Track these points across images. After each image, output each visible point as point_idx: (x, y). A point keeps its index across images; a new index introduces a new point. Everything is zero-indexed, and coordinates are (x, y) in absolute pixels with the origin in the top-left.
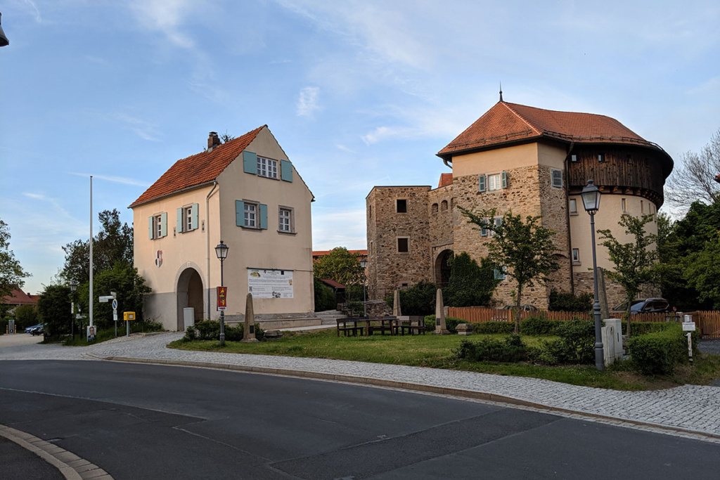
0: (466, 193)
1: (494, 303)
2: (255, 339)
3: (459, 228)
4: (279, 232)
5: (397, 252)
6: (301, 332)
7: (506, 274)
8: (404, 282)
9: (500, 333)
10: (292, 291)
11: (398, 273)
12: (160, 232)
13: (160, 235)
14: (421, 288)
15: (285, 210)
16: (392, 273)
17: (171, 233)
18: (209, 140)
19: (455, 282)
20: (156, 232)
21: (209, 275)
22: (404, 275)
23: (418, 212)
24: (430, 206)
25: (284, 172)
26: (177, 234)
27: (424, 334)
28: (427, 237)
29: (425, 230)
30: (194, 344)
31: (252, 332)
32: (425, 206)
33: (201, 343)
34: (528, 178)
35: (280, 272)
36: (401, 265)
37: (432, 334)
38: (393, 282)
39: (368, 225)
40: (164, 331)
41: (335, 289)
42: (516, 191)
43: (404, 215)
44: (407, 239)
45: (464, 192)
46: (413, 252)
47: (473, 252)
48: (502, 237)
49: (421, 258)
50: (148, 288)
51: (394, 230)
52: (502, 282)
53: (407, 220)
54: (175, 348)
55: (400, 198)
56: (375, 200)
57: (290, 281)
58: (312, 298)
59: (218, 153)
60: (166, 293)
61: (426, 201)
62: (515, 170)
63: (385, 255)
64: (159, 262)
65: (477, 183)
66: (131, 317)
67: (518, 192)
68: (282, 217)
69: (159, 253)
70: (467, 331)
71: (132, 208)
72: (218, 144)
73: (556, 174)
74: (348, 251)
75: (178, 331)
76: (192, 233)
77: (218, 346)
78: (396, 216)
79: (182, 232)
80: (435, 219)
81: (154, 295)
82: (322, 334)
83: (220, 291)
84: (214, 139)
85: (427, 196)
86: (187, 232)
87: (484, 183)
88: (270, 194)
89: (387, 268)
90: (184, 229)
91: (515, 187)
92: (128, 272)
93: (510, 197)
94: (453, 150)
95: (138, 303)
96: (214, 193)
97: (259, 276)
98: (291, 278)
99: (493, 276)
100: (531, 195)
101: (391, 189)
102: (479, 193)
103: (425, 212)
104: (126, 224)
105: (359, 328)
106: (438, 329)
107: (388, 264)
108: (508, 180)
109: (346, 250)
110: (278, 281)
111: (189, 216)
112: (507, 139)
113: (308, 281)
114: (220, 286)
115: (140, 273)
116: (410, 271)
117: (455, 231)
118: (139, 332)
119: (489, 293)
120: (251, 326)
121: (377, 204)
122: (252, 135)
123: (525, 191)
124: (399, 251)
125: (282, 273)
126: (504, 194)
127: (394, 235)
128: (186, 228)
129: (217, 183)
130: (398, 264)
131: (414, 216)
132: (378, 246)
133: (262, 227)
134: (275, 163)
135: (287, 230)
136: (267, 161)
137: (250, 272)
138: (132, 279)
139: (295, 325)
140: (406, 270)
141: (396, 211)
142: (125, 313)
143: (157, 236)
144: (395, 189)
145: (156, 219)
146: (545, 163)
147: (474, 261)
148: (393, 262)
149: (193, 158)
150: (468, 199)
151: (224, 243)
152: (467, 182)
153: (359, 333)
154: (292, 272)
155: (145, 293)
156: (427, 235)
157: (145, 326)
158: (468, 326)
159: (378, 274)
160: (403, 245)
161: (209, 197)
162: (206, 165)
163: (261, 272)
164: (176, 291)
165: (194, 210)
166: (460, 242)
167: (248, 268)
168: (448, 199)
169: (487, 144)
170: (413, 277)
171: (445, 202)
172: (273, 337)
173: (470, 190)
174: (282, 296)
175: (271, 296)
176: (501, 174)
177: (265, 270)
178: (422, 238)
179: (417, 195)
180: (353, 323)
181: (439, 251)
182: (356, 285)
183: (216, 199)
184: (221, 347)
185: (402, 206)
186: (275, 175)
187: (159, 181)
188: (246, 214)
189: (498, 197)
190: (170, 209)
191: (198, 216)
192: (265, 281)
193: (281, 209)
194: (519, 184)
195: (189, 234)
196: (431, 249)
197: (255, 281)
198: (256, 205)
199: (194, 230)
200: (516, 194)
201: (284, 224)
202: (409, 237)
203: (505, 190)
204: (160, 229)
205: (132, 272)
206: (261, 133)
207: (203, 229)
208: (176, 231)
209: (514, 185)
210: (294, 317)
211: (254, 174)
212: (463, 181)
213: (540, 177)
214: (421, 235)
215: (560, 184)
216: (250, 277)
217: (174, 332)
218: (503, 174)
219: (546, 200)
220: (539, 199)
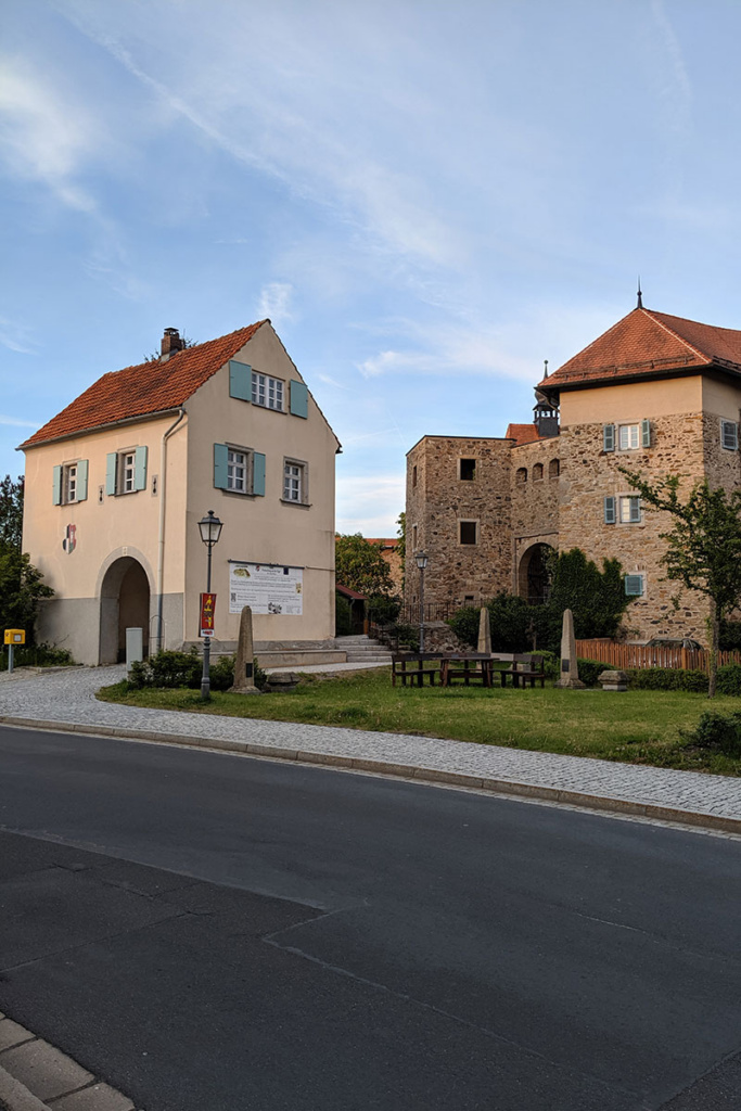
0: (581, 453)
1: (624, 633)
2: (254, 688)
3: (569, 508)
4: (283, 502)
5: (459, 544)
6: (325, 675)
7: (696, 588)
8: (469, 593)
9: (674, 688)
10: (300, 603)
11: (459, 577)
12: (73, 493)
13: (73, 498)
14: (504, 605)
15: (294, 466)
16: (449, 578)
17: (94, 495)
18: (163, 341)
19: (560, 596)
20: (66, 493)
21: (162, 570)
22: (469, 582)
23: (493, 480)
24: (514, 472)
25: (295, 402)
26: (105, 498)
27: (543, 686)
28: (507, 521)
29: (503, 509)
30: (147, 694)
31: (249, 675)
32: (504, 472)
33: (162, 694)
34: (685, 432)
35: (282, 570)
36: (464, 565)
37: (555, 686)
38: (450, 593)
39: (408, 498)
40: (73, 664)
41: (350, 601)
42: (664, 452)
43: (472, 485)
44: (475, 523)
45: (578, 450)
46: (485, 545)
47: (591, 548)
48: (691, 525)
49: (497, 555)
50: (48, 589)
51: (455, 508)
52: (638, 600)
53: (476, 492)
54: (114, 700)
55: (466, 457)
56: (425, 458)
57: (298, 586)
58: (331, 615)
59: (182, 363)
60: (78, 599)
61: (507, 464)
62: (664, 418)
63: (440, 548)
64: (69, 545)
65: (600, 436)
66: (18, 638)
67: (667, 455)
68: (287, 476)
69: (71, 529)
70: (620, 683)
71: (24, 450)
72: (180, 350)
73: (728, 428)
74: (365, 540)
75: (100, 665)
76: (134, 496)
77: (198, 701)
78: (459, 486)
79: (115, 495)
80: (521, 492)
81: (58, 601)
82: (361, 680)
83: (205, 602)
84: (173, 341)
85: (509, 455)
86: (123, 495)
87: (612, 437)
88: (269, 437)
89: (441, 568)
90: (119, 490)
91: (663, 446)
92: (12, 561)
93: (654, 461)
94: (563, 381)
95: (29, 613)
96: (178, 430)
97: (248, 575)
98: (300, 581)
99: (623, 588)
100: (689, 460)
101: (451, 441)
102: (603, 453)
103: (505, 482)
104: (8, 478)
105: (426, 672)
106: (566, 678)
107: (443, 564)
108: (652, 434)
109: (361, 537)
110: (279, 586)
111: (128, 467)
112: (653, 367)
113: (326, 585)
114: (206, 592)
115: (33, 562)
116: (478, 576)
117: (562, 514)
118: (29, 664)
119: (616, 616)
120: (248, 665)
121: (428, 465)
122: (244, 336)
123: (679, 453)
124: (462, 542)
125: (286, 572)
126: (645, 457)
127: (454, 515)
128: (123, 486)
129: (185, 413)
130: (459, 564)
131: (488, 487)
132: (428, 532)
133: (255, 493)
134: (280, 385)
135: (296, 500)
136: (267, 379)
137: (233, 567)
138: (19, 573)
139: (304, 662)
140: (472, 573)
141: (459, 477)
142: (6, 631)
143: (67, 500)
144: (458, 441)
145: (68, 470)
146: (712, 410)
147: (592, 564)
148: (451, 560)
149: (133, 371)
150: (585, 462)
151: (215, 516)
152: (584, 435)
153: (426, 680)
154: (301, 571)
155: (43, 598)
156: (508, 518)
157: (40, 655)
158: (621, 674)
159: (425, 580)
160: (468, 533)
161: (168, 435)
162: (159, 382)
163: (251, 569)
164: (99, 595)
165: (138, 459)
166: (569, 531)
167: (230, 561)
168: (546, 461)
169: (619, 374)
170: (483, 585)
171: (539, 466)
172: (284, 684)
173: (589, 447)
174: (283, 612)
175: (266, 611)
176: (641, 424)
177: (258, 565)
178: (500, 522)
179: (493, 453)
180: (416, 663)
181: (527, 544)
182: (375, 595)
183: (181, 439)
184: (203, 704)
185: (468, 468)
186: (279, 404)
187: (71, 406)
188: (231, 468)
189: (634, 462)
190: (95, 455)
191: (146, 468)
192: (257, 584)
193: (287, 463)
194: (669, 442)
195: (128, 498)
196: (513, 541)
197: (242, 583)
198: (247, 454)
199: (138, 491)
200: (665, 458)
201: (291, 489)
202: (478, 520)
203: (647, 451)
204: (73, 488)
205: (18, 560)
206: (259, 331)
207: (155, 491)
208: (104, 493)
209: (662, 443)
210: (303, 649)
211: (246, 401)
212: (578, 433)
213: (705, 431)
214: (497, 518)
215: (732, 444)
216: (233, 577)
217: (93, 667)
218: (645, 424)
219: (712, 470)
220: (702, 467)
